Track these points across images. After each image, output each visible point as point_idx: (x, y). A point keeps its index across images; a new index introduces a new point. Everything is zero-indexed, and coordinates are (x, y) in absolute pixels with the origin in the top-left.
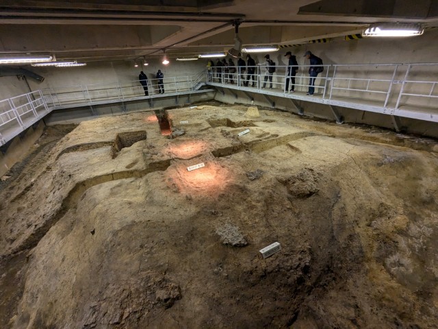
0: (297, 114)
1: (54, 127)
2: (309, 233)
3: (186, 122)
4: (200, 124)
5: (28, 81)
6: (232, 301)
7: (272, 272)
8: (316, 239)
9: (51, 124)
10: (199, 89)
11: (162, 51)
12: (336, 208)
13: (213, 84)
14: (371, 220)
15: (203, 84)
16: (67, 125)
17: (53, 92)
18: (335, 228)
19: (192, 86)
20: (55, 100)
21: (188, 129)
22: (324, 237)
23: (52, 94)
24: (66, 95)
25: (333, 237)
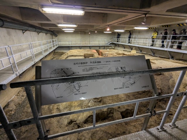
0: (152, 55)
1: (57, 52)
2: (160, 84)
3: (108, 53)
4: (113, 54)
5: (53, 36)
6: (133, 97)
7: (147, 91)
8: (163, 87)
9: (56, 51)
10: (109, 44)
11: (108, 26)
12: (171, 80)
13: (115, 43)
14: (185, 86)
15: (111, 43)
16: (61, 52)
17: (60, 41)
18: (170, 86)
19: (107, 43)
20: (60, 43)
21: (108, 55)
22: (166, 87)
23: (59, 41)
24: (63, 42)
25: (169, 88)
